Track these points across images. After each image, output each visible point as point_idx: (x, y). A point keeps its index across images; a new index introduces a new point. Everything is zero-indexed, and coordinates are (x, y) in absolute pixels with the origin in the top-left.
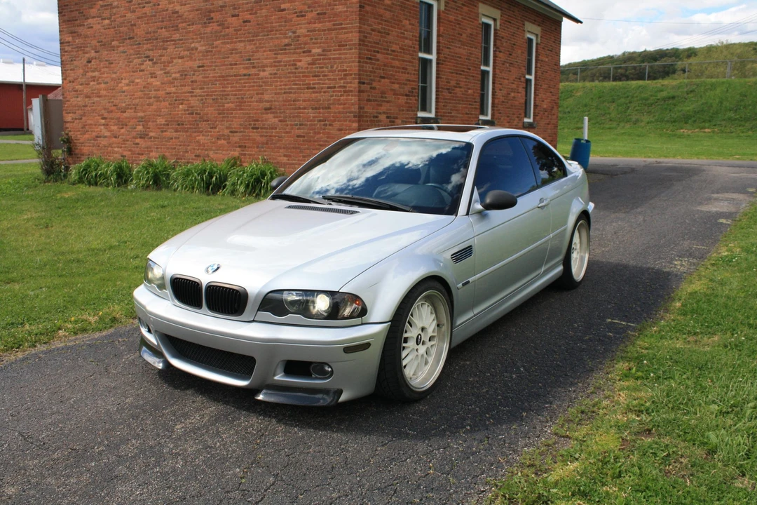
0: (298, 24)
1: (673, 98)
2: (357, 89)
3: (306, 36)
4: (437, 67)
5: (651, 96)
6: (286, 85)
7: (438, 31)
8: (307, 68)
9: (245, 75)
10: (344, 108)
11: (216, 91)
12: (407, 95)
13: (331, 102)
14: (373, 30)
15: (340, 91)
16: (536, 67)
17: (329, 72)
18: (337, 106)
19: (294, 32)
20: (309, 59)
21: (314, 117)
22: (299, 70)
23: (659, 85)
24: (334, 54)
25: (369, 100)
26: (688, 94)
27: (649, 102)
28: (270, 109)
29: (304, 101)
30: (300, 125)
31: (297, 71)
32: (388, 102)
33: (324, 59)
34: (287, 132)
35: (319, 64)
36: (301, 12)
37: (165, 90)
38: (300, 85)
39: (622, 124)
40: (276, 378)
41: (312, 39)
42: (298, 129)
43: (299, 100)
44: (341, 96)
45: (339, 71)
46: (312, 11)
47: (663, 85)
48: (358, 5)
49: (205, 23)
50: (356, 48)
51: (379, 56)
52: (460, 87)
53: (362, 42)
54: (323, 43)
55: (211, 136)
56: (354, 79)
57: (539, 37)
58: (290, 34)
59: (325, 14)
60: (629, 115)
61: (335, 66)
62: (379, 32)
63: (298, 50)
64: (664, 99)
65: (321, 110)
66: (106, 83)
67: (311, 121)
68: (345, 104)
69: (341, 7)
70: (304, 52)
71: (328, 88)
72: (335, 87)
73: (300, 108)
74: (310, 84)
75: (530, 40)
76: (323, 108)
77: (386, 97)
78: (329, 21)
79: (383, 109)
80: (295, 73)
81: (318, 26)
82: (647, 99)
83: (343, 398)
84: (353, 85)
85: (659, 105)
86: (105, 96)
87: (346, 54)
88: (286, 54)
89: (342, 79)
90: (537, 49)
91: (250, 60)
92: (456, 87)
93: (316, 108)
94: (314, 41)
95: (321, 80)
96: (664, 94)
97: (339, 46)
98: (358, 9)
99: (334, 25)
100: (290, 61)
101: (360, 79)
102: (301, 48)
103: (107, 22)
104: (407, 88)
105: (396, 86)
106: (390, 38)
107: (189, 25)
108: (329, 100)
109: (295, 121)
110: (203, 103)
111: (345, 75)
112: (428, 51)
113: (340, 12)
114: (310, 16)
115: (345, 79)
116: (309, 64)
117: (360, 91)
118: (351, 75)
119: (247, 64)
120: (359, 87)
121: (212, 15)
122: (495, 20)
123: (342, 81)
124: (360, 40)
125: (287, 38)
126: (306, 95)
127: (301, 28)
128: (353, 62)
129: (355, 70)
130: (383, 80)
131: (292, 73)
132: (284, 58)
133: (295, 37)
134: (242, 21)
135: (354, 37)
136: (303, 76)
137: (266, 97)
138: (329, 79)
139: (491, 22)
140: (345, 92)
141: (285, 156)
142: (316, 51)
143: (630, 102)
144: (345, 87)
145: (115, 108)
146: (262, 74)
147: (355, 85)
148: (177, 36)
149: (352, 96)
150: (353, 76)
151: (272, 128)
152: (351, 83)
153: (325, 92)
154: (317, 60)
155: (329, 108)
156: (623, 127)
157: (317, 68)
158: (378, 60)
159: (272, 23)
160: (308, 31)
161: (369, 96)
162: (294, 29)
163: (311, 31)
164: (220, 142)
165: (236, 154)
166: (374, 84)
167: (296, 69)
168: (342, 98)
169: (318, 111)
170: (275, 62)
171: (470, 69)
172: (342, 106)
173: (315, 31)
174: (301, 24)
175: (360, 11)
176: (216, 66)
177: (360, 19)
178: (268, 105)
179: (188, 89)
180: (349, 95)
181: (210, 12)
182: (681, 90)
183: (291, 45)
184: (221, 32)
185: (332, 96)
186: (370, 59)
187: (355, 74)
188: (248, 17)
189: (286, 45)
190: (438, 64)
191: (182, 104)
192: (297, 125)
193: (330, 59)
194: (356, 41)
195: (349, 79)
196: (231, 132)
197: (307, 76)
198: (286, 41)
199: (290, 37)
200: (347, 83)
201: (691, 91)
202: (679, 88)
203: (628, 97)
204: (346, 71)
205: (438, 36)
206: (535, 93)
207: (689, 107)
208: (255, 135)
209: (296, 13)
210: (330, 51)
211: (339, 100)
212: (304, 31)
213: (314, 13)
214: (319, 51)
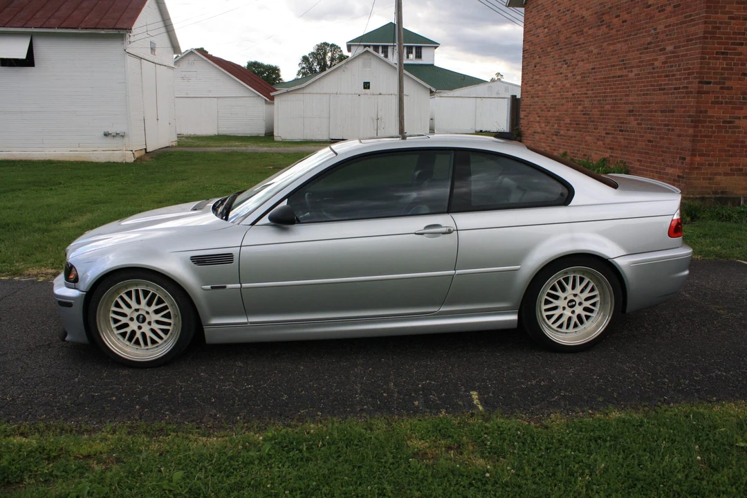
0: (659, 20)
2: (697, 90)
3: (663, 32)
6: (644, 86)
8: (661, 67)
9: (619, 77)
10: (684, 112)
11: (600, 93)
13: (676, 104)
14: (731, 18)
15: (683, 92)
17: (677, 70)
18: (679, 109)
19: (655, 29)
20: (663, 58)
21: (661, 121)
22: (655, 70)
24: (683, 51)
25: (716, 103)
28: (632, 111)
29: (656, 103)
30: (651, 129)
31: (653, 71)
33: (674, 57)
34: (641, 136)
35: (670, 62)
36: (662, 6)
37: (572, 91)
38: (655, 86)
42: (649, 133)
43: (652, 102)
44: (684, 97)
45: (684, 69)
46: (670, 4)
49: (599, 26)
50: (700, 43)
51: (743, 49)
53: (710, 34)
54: (676, 38)
55: (594, 136)
58: (652, 31)
61: (682, 64)
63: (656, 49)
65: (667, 113)
66: (542, 85)
67: (659, 125)
70: (660, 50)
71: (675, 89)
73: (652, 111)
74: (661, 85)
76: (669, 111)
78: (682, 13)
81: (673, 20)
86: (541, 96)
88: (647, 53)
89: (685, 78)
91: (623, 61)
93: (664, 111)
94: (668, 37)
95: (670, 79)
97: (687, 41)
99: (686, 17)
100: (650, 60)
101: (701, 78)
102: (659, 46)
103: (546, 30)
107: (589, 29)
108: (674, 102)
110: (592, 104)
113: (691, 2)
114: (668, 9)
116: (663, 63)
117: (701, 92)
118: (694, 73)
119: (622, 65)
120: (699, 87)
121: (604, 17)
123: (686, 81)
124: (705, 32)
125: (649, 35)
126: (657, 97)
127: (660, 24)
129: (697, 68)
131: (649, 73)
132: (646, 57)
133: (656, 34)
134: (621, 21)
135: (700, 29)
136: (658, 77)
137: (631, 99)
138: (676, 79)
140: (687, 93)
141: (638, 161)
142: (669, 48)
144: (687, 87)
145: (544, 107)
146: (630, 75)
147: (694, 86)
148: (582, 40)
152: (692, 83)
153: (671, 93)
154: (670, 57)
155: (673, 111)
158: (739, 54)
159: (641, 21)
160: (665, 27)
161: (718, 97)
162: (655, 25)
163: (667, 26)
164: (598, 143)
165: (607, 155)
166: (729, 83)
167: (653, 69)
168: (684, 100)
169: (665, 114)
170: (640, 62)
172: (683, 109)
173: (670, 26)
174: (661, 19)
176: (602, 68)
177: (708, 7)
178: (631, 107)
179: (584, 90)
180: (689, 97)
181: (603, 14)
183: (652, 43)
184: (608, 33)
185: (676, 98)
186: (724, 53)
187: (697, 73)
188: (626, 16)
189: (648, 44)
191: (580, 105)
192: (648, 129)
193: (679, 56)
194: (701, 34)
195: (691, 78)
196: (606, 134)
197: (660, 77)
198: (649, 39)
199: (652, 35)
208: (620, 137)
209: (658, 8)
210: (680, 47)
211: (682, 102)
212: (663, 27)
213: (671, 6)
214: (672, 48)
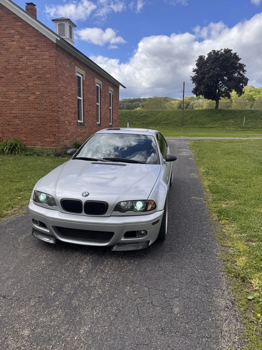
0: (28, 81)
1: (146, 116)
3: (32, 86)
4: (83, 103)
6: (23, 107)
7: (83, 88)
8: (34, 100)
9: (2, 101)
10: (52, 118)
12: (74, 113)
15: (50, 111)
16: (112, 104)
17: (44, 102)
18: (49, 117)
19: (27, 84)
20: (35, 96)
21: (38, 121)
22: (30, 101)
24: (46, 95)
25: (62, 115)
28: (16, 117)
29: (33, 114)
30: (32, 124)
32: (68, 116)
33: (41, 97)
36: (30, 76)
38: (30, 107)
40: (122, 240)
41: (35, 88)
42: (30, 126)
43: (30, 114)
45: (49, 102)
48: (56, 75)
51: (64, 97)
52: (91, 111)
53: (59, 91)
54: (41, 90)
56: (56, 106)
57: (113, 93)
59: (41, 77)
61: (47, 100)
62: (64, 87)
63: (29, 92)
65: (41, 118)
67: (36, 122)
68: (52, 116)
69: (48, 75)
70: (32, 93)
71: (45, 109)
72: (47, 109)
73: (30, 117)
74: (35, 107)
75: (110, 94)
77: (67, 114)
78: (43, 81)
79: (67, 119)
80: (28, 102)
81: (38, 82)
83: (150, 244)
84: (55, 108)
85: (142, 118)
87: (52, 95)
88: (23, 93)
89: (50, 105)
90: (112, 97)
91: (4, 95)
92: (89, 111)
93: (39, 117)
95: (40, 105)
96: (143, 115)
97: (48, 91)
99: (45, 82)
100: (25, 97)
101: (58, 106)
104: (74, 111)
105: (71, 110)
106: (68, 90)
109: (29, 122)
111: (52, 104)
112: (80, 96)
113: (48, 77)
114: (34, 78)
115: (52, 106)
116: (34, 98)
117: (58, 111)
120: (58, 109)
122: (100, 85)
125: (23, 86)
126: (33, 112)
128: (55, 99)
130: (66, 107)
131: (26, 102)
132: (22, 95)
135: (55, 88)
136: (32, 104)
137: (14, 112)
138: (44, 105)
139: (99, 86)
140: (52, 111)
141: (24, 137)
142: (37, 93)
146: (11, 102)
149: (55, 113)
151: (18, 125)
153: (42, 111)
154: (38, 97)
155: (45, 117)
157: (38, 100)
158: (64, 99)
159: (15, 79)
160: (33, 84)
161: (62, 113)
163: (35, 84)
166: (64, 109)
167: (28, 100)
170: (18, 96)
171: (93, 104)
174: (30, 81)
175: (57, 77)
177: (57, 81)
178: (15, 115)
183: (25, 90)
186: (62, 98)
189: (23, 90)
190: (83, 101)
192: (30, 124)
193: (44, 97)
194: (56, 90)
198: (23, 88)
199: (25, 86)
200: (53, 108)
204: (52, 102)
205: (83, 90)
206: (112, 114)
207: (151, 119)
209: (27, 76)
210: (44, 93)
212: (31, 84)
213: (36, 77)
214: (39, 93)
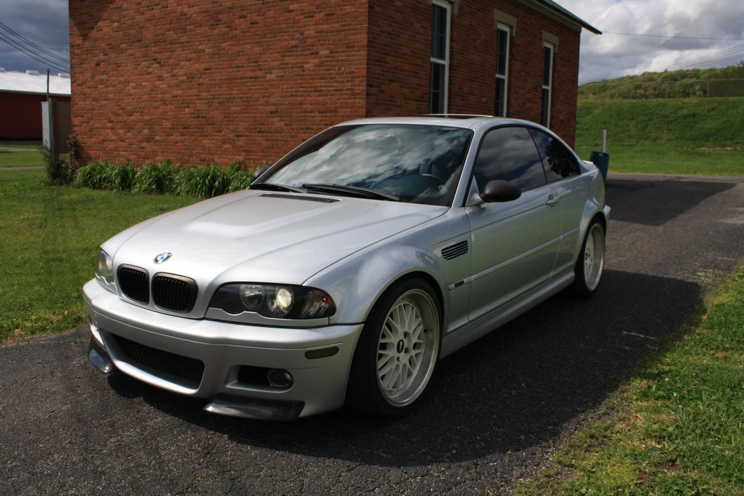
0: (306, 26)
1: (694, 115)
2: (365, 92)
3: (314, 37)
4: (450, 73)
5: (672, 113)
6: (292, 88)
7: (452, 35)
8: (314, 70)
9: (251, 78)
10: (351, 112)
11: (221, 94)
12: (417, 100)
13: (338, 105)
14: (382, 31)
15: (347, 94)
16: (553, 78)
17: (337, 74)
18: (344, 109)
19: (302, 34)
20: (316, 61)
21: (320, 121)
22: (306, 73)
23: (679, 103)
24: (342, 56)
25: (377, 104)
26: (709, 112)
27: (668, 119)
28: (276, 112)
29: (311, 104)
30: (307, 129)
31: (303, 73)
32: (397, 106)
33: (332, 61)
34: (292, 137)
35: (326, 66)
36: (309, 13)
37: (172, 93)
38: (307, 88)
39: (641, 142)
40: (228, 386)
41: (319, 41)
42: (304, 133)
43: (305, 104)
44: (349, 98)
45: (347, 73)
46: (320, 12)
47: (683, 103)
48: (367, 5)
49: (212, 25)
50: (364, 50)
51: (389, 59)
52: (474, 95)
53: (371, 44)
54: (331, 44)
55: (217, 140)
56: (362, 81)
57: (557, 47)
58: (298, 35)
59: (333, 14)
60: (649, 133)
61: (343, 68)
62: (389, 33)
63: (306, 52)
64: (685, 117)
65: (328, 114)
66: (114, 86)
67: (318, 125)
68: (352, 107)
69: (350, 7)
70: (311, 54)
71: (336, 90)
72: (342, 90)
73: (306, 112)
74: (317, 87)
75: (548, 50)
76: (330, 112)
77: (395, 102)
78: (338, 22)
80: (302, 75)
81: (325, 27)
82: (667, 117)
83: (305, 412)
84: (361, 88)
85: (679, 122)
86: (113, 99)
87: (355, 55)
88: (293, 55)
89: (349, 81)
90: (554, 59)
91: (257, 62)
92: (469, 94)
93: (322, 112)
94: (321, 42)
95: (328, 82)
96: (685, 112)
97: (347, 47)
98: (367, 9)
99: (342, 26)
100: (297, 63)
101: (367, 81)
102: (309, 50)
103: (116, 24)
104: (418, 93)
105: (406, 91)
106: (401, 40)
107: (197, 27)
108: (336, 103)
109: (301, 125)
110: (209, 107)
111: (353, 78)
112: (442, 57)
113: (349, 13)
114: (319, 16)
115: (353, 81)
116: (317, 66)
117: (368, 94)
118: (359, 77)
119: (254, 66)
120: (367, 90)
121: (220, 16)
122: (511, 27)
123: (350, 84)
124: (369, 41)
125: (294, 39)
126: (312, 98)
127: (308, 30)
128: (361, 64)
129: (364, 72)
130: (392, 84)
131: (299, 75)
132: (291, 60)
133: (303, 38)
134: (249, 22)
135: (363, 38)
136: (310, 79)
137: (272, 100)
138: (336, 82)
139: (507, 29)
140: (352, 95)
142: (323, 52)
143: (650, 120)
144: (352, 89)
145: (121, 111)
146: (269, 77)
147: (363, 87)
148: (185, 39)
149: (360, 99)
150: (361, 78)
151: (278, 133)
152: (359, 85)
153: (332, 95)
154: (324, 62)
155: (336, 111)
156: (643, 144)
157: (325, 70)
158: (387, 63)
159: (280, 24)
160: (316, 33)
161: (377, 99)
162: (302, 29)
163: (319, 32)
164: (225, 146)
165: (241, 158)
166: (383, 88)
167: (303, 71)
168: (349, 101)
169: (324, 114)
170: (282, 64)
171: (484, 76)
172: (349, 110)
173: (322, 32)
174: (309, 25)
175: (369, 11)
176: (223, 69)
177: (369, 19)
178: (273, 108)
179: (194, 91)
180: (356, 98)
181: (218, 13)
182: (701, 108)
183: (299, 47)
184: (229, 34)
185: (339, 99)
186: (379, 61)
187: (363, 76)
188: (255, 17)
189: (293, 47)
190: (450, 69)
191: (188, 107)
192: (302, 129)
193: (338, 61)
194: (365, 42)
195: (357, 81)
196: (236, 136)
197: (314, 79)
198: (294, 43)
199: (298, 39)
200: (355, 85)
201: (713, 109)
202: (700, 106)
203: (647, 114)
204: (354, 73)
205: (452, 41)
206: (552, 103)
207: (709, 125)
208: (260, 139)
209: (304, 14)
210: (338, 52)
211: (346, 103)
212: (312, 32)
213: (322, 15)
214: (327, 52)
